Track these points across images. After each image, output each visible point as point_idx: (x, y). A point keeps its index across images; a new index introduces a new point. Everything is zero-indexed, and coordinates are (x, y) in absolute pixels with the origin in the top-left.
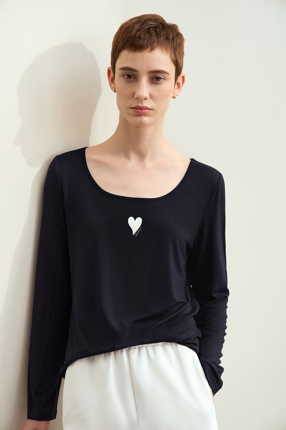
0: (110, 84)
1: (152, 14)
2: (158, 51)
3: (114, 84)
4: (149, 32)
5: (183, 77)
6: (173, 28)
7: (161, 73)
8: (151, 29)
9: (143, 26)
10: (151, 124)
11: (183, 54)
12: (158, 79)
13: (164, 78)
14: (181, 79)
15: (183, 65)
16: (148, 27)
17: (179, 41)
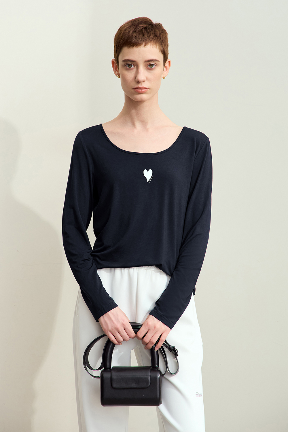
0: (115, 72)
1: (141, 17)
2: (150, 46)
3: (118, 72)
4: (142, 32)
5: (169, 62)
6: (158, 26)
7: (154, 61)
8: (143, 30)
9: (137, 28)
10: (149, 99)
11: (168, 45)
12: (151, 65)
13: (156, 64)
14: (168, 63)
15: (168, 53)
16: (141, 28)
17: (164, 36)
